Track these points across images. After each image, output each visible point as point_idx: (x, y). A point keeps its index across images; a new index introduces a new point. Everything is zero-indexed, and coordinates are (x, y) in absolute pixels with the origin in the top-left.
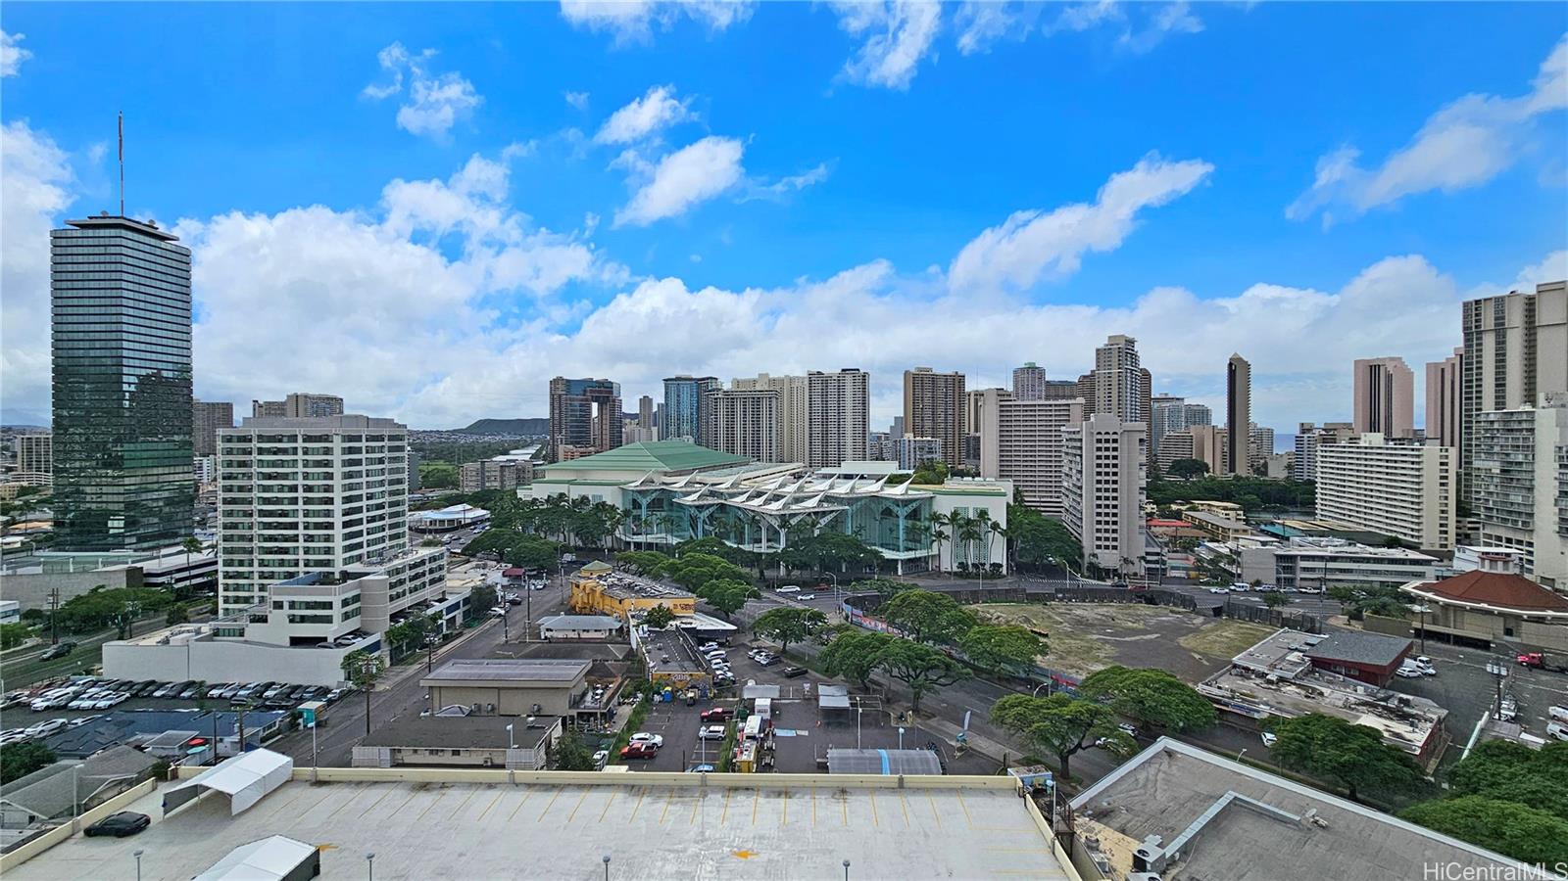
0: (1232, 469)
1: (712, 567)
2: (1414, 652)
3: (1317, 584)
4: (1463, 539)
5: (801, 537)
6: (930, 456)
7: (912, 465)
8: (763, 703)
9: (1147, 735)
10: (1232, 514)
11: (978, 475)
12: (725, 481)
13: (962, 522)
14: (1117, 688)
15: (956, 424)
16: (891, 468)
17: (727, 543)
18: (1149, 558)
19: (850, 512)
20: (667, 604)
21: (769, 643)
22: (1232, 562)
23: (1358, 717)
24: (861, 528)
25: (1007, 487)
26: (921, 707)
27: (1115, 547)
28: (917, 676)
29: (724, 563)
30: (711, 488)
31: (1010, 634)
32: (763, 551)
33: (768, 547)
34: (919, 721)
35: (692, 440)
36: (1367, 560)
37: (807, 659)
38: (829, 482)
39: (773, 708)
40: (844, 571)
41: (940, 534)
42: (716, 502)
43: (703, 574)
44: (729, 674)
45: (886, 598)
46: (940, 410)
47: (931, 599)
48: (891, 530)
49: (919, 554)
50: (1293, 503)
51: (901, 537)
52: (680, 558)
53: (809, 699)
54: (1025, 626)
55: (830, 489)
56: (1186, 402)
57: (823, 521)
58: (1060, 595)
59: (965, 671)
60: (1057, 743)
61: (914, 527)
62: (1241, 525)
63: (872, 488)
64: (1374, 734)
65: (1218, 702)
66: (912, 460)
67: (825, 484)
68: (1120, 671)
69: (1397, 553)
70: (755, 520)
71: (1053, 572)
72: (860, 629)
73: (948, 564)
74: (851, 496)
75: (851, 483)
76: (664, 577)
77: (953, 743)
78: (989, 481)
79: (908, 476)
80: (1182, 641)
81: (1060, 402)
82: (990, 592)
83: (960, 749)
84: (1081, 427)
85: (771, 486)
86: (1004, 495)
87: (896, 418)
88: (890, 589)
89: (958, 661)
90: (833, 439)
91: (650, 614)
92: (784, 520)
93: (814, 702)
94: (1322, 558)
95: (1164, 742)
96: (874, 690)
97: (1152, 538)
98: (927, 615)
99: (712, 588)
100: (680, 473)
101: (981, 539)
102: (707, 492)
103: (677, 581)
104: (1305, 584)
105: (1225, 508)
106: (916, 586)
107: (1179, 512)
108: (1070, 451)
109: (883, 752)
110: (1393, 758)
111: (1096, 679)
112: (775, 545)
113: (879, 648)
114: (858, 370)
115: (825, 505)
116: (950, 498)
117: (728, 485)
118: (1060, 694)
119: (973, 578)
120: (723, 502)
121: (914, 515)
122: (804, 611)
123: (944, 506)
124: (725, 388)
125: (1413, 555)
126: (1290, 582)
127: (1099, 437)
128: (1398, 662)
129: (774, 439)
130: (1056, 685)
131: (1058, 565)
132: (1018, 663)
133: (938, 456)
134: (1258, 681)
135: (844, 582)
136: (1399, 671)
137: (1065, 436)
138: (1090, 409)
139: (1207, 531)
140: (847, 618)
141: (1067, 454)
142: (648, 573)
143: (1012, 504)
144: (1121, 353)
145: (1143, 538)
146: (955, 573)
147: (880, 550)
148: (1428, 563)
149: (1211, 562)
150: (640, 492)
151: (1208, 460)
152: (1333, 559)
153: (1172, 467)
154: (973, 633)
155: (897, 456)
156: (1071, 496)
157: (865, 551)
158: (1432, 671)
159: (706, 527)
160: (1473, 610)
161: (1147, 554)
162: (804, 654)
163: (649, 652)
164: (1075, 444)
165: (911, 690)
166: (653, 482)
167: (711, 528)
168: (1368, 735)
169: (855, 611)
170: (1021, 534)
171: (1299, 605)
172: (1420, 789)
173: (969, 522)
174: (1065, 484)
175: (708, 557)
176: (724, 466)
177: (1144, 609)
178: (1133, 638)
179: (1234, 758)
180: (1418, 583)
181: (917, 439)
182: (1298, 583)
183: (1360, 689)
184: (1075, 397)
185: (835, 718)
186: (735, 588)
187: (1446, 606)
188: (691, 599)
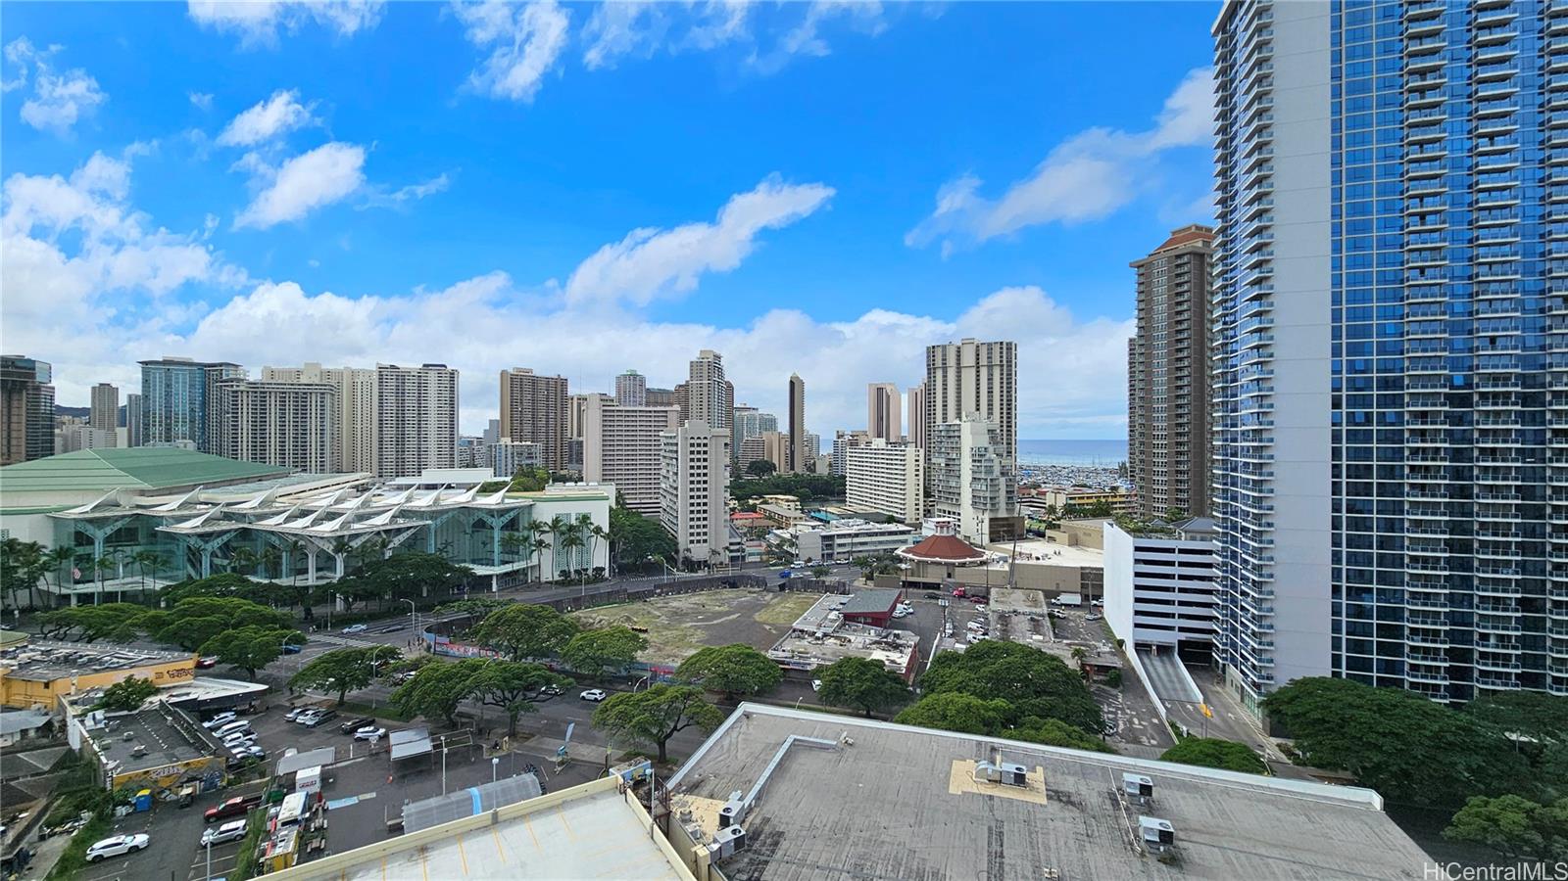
0: (792, 468)
1: (226, 613)
2: (901, 599)
3: (846, 556)
4: (928, 513)
5: (367, 561)
6: (529, 462)
7: (509, 471)
8: (310, 773)
9: (731, 701)
10: (792, 504)
11: (581, 479)
12: (249, 500)
13: (564, 528)
14: (707, 668)
15: (559, 428)
16: (486, 475)
17: (254, 579)
18: (732, 548)
19: (433, 527)
20: (140, 675)
21: (319, 696)
22: (792, 544)
23: (871, 654)
24: (447, 544)
25: (610, 491)
26: (518, 729)
27: (705, 541)
28: (514, 698)
29: (248, 605)
30: (226, 510)
31: (612, 635)
32: (310, 583)
33: (317, 578)
34: (515, 745)
35: (191, 446)
36: (876, 534)
37: (374, 706)
38: (405, 494)
39: (324, 777)
40: (425, 595)
41: (540, 543)
42: (233, 527)
43: (210, 624)
44: (255, 749)
45: (478, 618)
46: (541, 414)
47: (530, 613)
48: (484, 544)
49: (516, 566)
50: (832, 494)
51: (496, 550)
52: (168, 607)
53: (377, 754)
54: (626, 625)
55: (406, 502)
56: (760, 412)
57: (397, 541)
58: (658, 591)
59: (566, 681)
60: (655, 731)
61: (511, 538)
62: (798, 514)
63: (462, 498)
64: (879, 664)
65: (783, 663)
66: (510, 466)
67: (399, 497)
68: (711, 652)
69: (893, 527)
70: (298, 547)
71: (653, 569)
72: (446, 659)
73: (548, 573)
74: (434, 509)
75: (434, 494)
76: (137, 638)
77: (554, 759)
78: (592, 485)
79: (505, 484)
80: (757, 617)
81: (659, 408)
82: (593, 597)
83: (561, 763)
84: (676, 432)
85: (323, 502)
86: (607, 498)
87: (491, 421)
88: (482, 609)
89: (560, 672)
90: (411, 444)
91: (110, 693)
92: (341, 544)
93: (384, 756)
94: (850, 535)
95: (745, 707)
96: (463, 724)
97: (734, 531)
98: (524, 633)
99: (227, 641)
100: (171, 491)
101: (583, 545)
102: (218, 515)
103: (161, 640)
104: (839, 556)
105: (787, 501)
106: (512, 601)
107: (755, 505)
108: (667, 454)
109: (474, 791)
110: (891, 679)
111: (690, 663)
112: (329, 574)
113: (469, 676)
114: (444, 366)
115: (401, 521)
116: (551, 505)
117: (255, 503)
118: (658, 684)
119: (576, 585)
120: (246, 526)
121: (512, 525)
122: (371, 649)
123: (545, 513)
124: (251, 379)
125: (902, 528)
126: (830, 556)
127: (692, 441)
128: (894, 608)
129: (328, 445)
130: (654, 678)
131: (656, 562)
132: (620, 663)
133: (539, 462)
134: (810, 639)
135: (425, 608)
136: (894, 614)
137: (663, 441)
138: (684, 415)
139: (775, 520)
140: (429, 648)
141: (665, 457)
142: (106, 635)
143: (614, 507)
144: (709, 368)
145: (727, 530)
146: (557, 582)
147: (471, 566)
148: (909, 532)
149: (779, 546)
150: (90, 521)
151: (775, 461)
152: (857, 535)
153: (749, 468)
154: (575, 641)
155: (491, 462)
156: (668, 497)
157: (452, 569)
158: (911, 610)
159: (217, 561)
160: (933, 563)
161: (731, 544)
162: (371, 701)
163: (105, 748)
164: (671, 448)
165: (508, 714)
166: (118, 506)
167: (226, 562)
168: (877, 666)
169: (440, 639)
170: (623, 536)
171: (836, 574)
172: (906, 698)
173: (571, 528)
174: (663, 486)
175: (221, 601)
176: (247, 480)
177: (728, 593)
178: (720, 621)
179: (792, 707)
180: (904, 548)
181: (515, 443)
182: (835, 556)
183: (872, 632)
184: (671, 404)
185: (415, 768)
186: (267, 636)
187: (919, 561)
188: (189, 661)
